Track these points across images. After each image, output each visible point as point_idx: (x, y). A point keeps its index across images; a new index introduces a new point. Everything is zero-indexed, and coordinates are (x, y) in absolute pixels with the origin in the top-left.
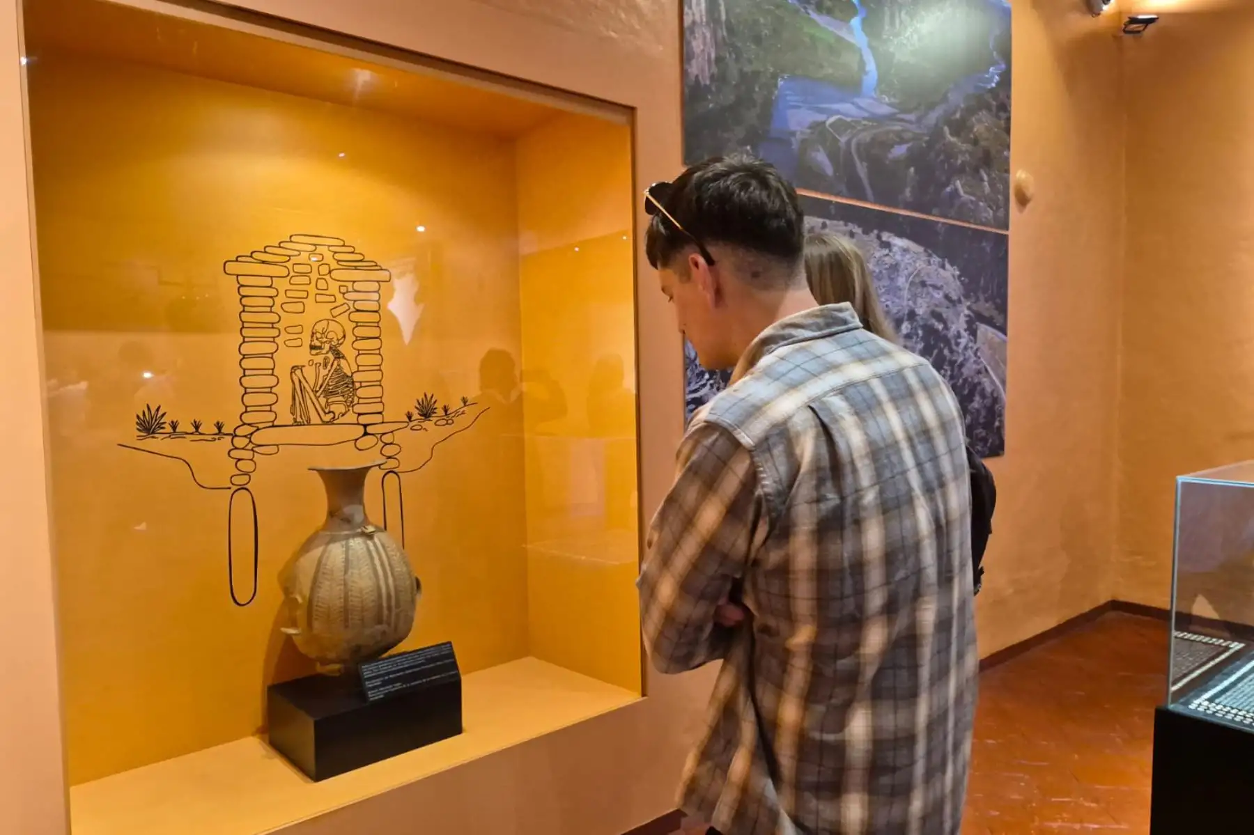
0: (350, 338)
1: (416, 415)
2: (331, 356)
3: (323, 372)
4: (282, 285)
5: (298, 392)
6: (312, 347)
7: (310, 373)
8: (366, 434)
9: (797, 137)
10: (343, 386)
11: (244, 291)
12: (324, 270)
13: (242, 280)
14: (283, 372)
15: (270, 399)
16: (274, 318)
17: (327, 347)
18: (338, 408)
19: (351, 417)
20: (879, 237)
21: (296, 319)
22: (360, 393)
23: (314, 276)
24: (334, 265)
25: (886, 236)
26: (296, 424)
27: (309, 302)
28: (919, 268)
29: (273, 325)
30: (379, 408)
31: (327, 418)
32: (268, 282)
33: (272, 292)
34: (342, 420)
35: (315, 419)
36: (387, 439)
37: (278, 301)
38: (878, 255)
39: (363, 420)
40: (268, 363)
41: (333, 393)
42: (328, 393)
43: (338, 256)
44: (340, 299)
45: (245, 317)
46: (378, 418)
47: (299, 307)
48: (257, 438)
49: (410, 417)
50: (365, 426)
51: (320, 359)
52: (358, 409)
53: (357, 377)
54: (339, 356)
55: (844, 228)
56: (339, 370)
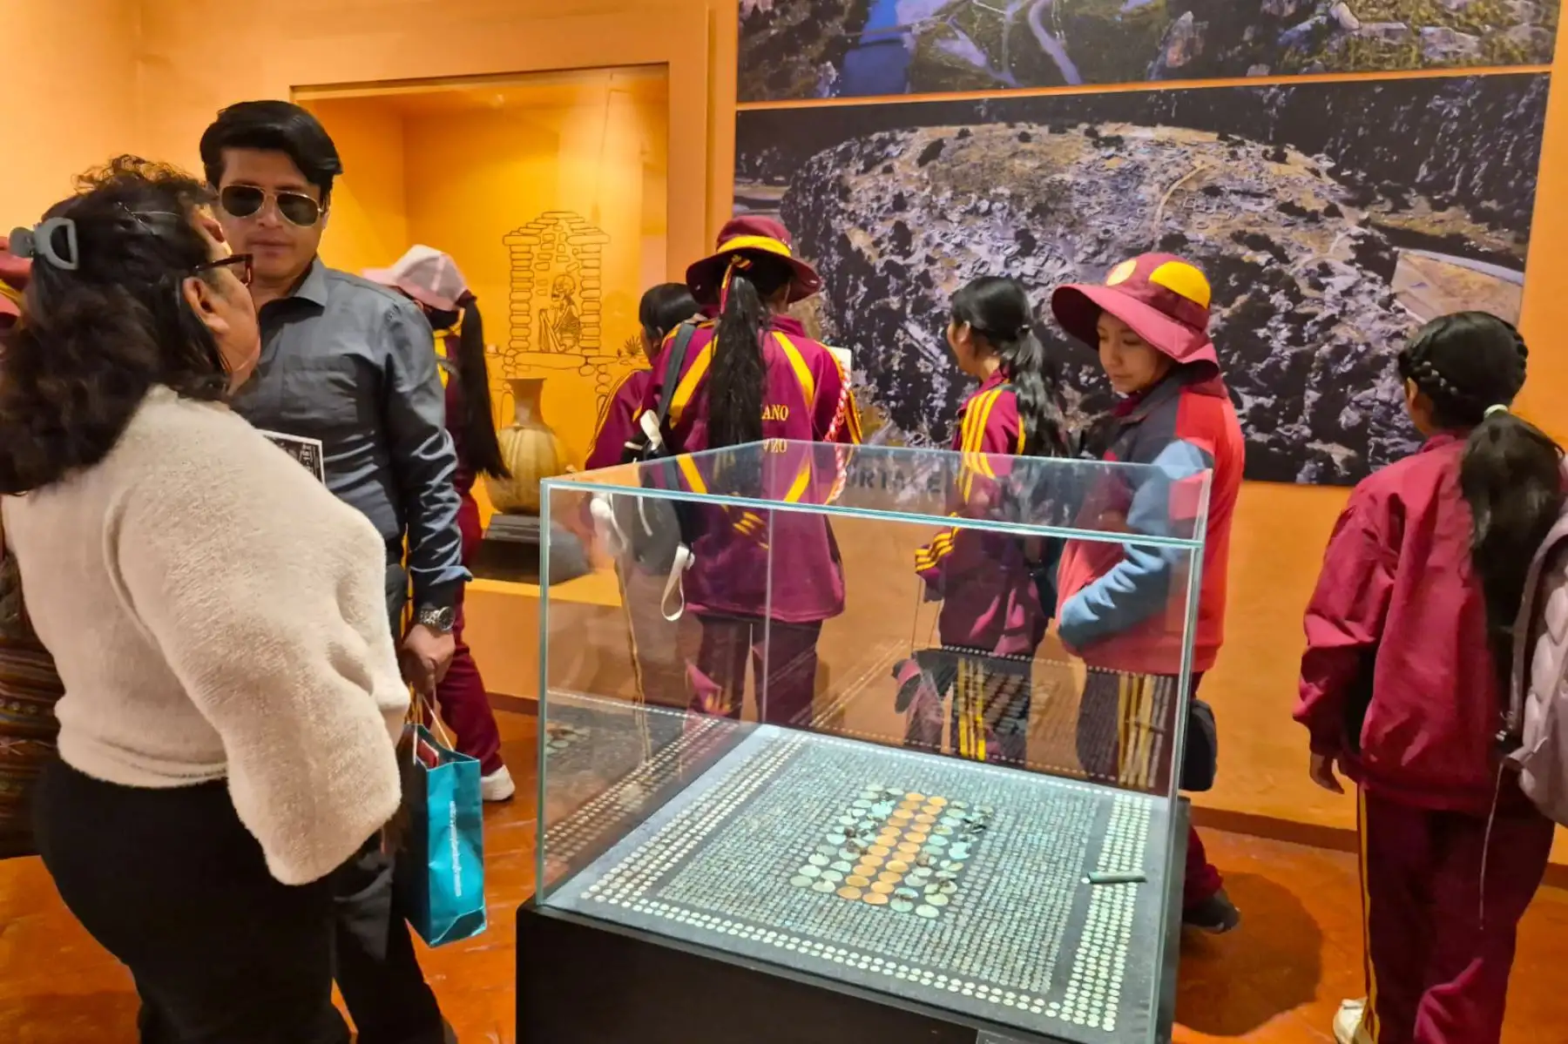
0: (578, 289)
1: (625, 353)
2: (565, 302)
3: (560, 314)
4: (535, 250)
5: (543, 327)
6: (554, 296)
7: (551, 315)
8: (587, 363)
9: (914, 31)
10: (571, 325)
11: (514, 256)
12: (563, 237)
13: (514, 249)
14: (534, 313)
15: (526, 332)
16: (530, 274)
17: (562, 296)
18: (569, 343)
19: (576, 350)
20: (1091, 133)
21: (543, 275)
22: (584, 331)
23: (557, 242)
24: (569, 233)
25: (1106, 130)
26: (541, 351)
27: (552, 262)
28: (1200, 167)
29: (529, 280)
30: (595, 344)
31: (560, 349)
32: (525, 249)
33: (529, 256)
34: (570, 351)
35: (553, 349)
36: (602, 369)
37: (534, 262)
38: (1086, 159)
39: (586, 353)
40: (525, 306)
41: (566, 330)
42: (562, 331)
43: (573, 226)
44: (573, 259)
45: (515, 274)
46: (595, 353)
47: (545, 266)
48: (519, 358)
49: (619, 353)
50: (587, 357)
51: (557, 304)
52: (583, 344)
53: (582, 319)
54: (570, 302)
55: (1011, 132)
56: (570, 313)
